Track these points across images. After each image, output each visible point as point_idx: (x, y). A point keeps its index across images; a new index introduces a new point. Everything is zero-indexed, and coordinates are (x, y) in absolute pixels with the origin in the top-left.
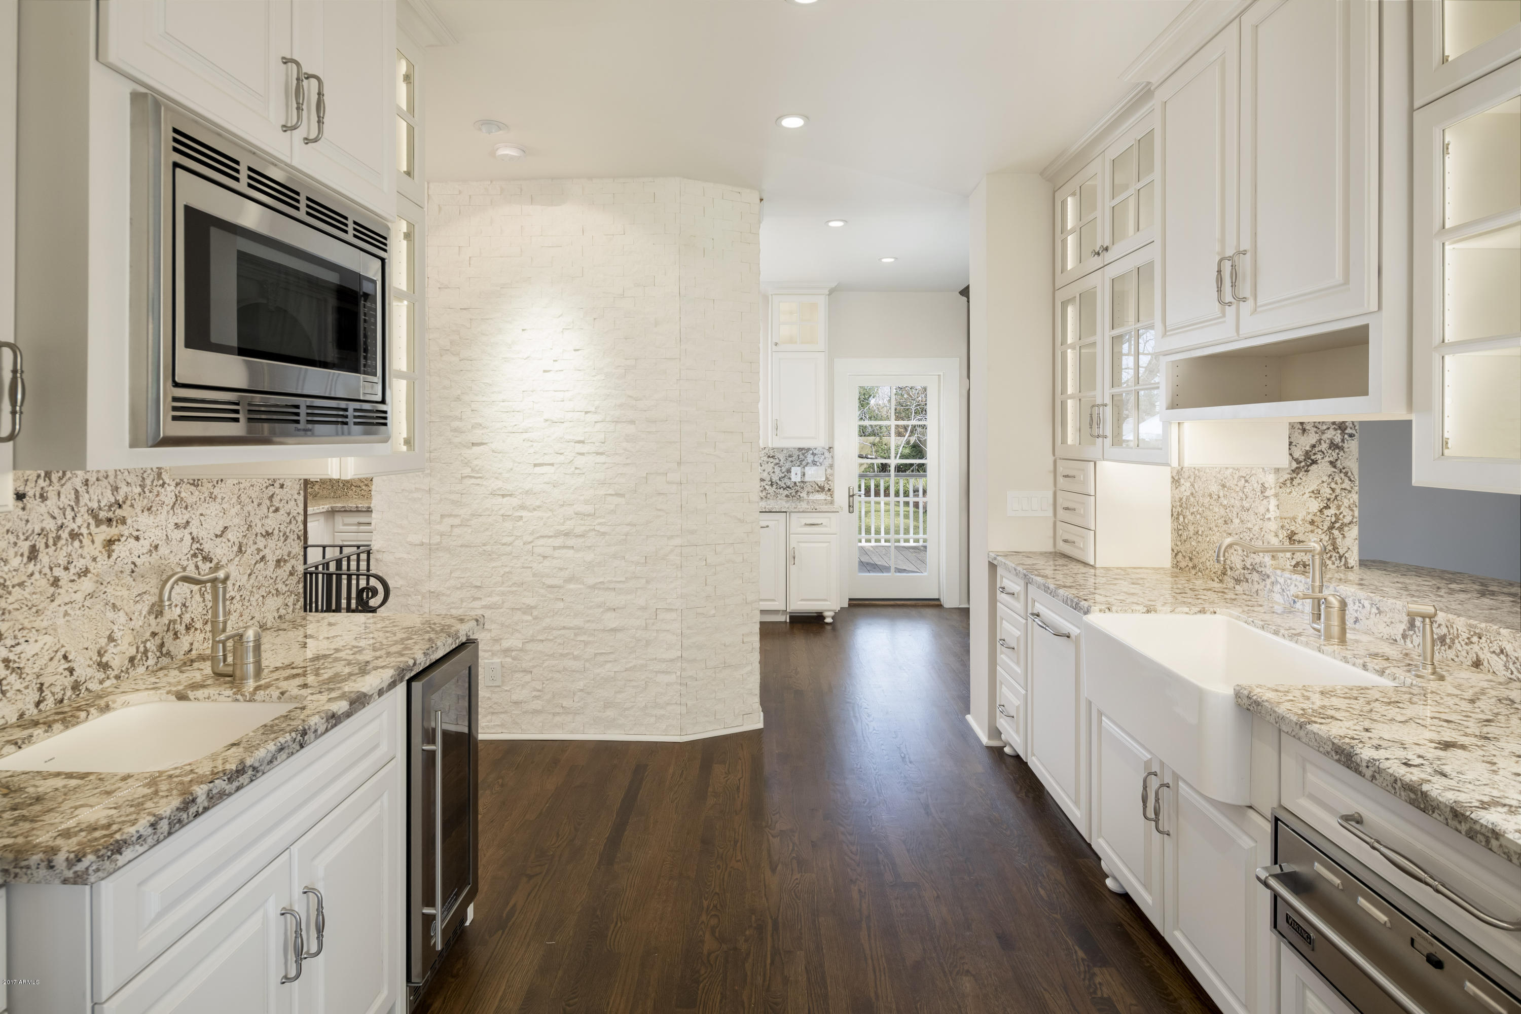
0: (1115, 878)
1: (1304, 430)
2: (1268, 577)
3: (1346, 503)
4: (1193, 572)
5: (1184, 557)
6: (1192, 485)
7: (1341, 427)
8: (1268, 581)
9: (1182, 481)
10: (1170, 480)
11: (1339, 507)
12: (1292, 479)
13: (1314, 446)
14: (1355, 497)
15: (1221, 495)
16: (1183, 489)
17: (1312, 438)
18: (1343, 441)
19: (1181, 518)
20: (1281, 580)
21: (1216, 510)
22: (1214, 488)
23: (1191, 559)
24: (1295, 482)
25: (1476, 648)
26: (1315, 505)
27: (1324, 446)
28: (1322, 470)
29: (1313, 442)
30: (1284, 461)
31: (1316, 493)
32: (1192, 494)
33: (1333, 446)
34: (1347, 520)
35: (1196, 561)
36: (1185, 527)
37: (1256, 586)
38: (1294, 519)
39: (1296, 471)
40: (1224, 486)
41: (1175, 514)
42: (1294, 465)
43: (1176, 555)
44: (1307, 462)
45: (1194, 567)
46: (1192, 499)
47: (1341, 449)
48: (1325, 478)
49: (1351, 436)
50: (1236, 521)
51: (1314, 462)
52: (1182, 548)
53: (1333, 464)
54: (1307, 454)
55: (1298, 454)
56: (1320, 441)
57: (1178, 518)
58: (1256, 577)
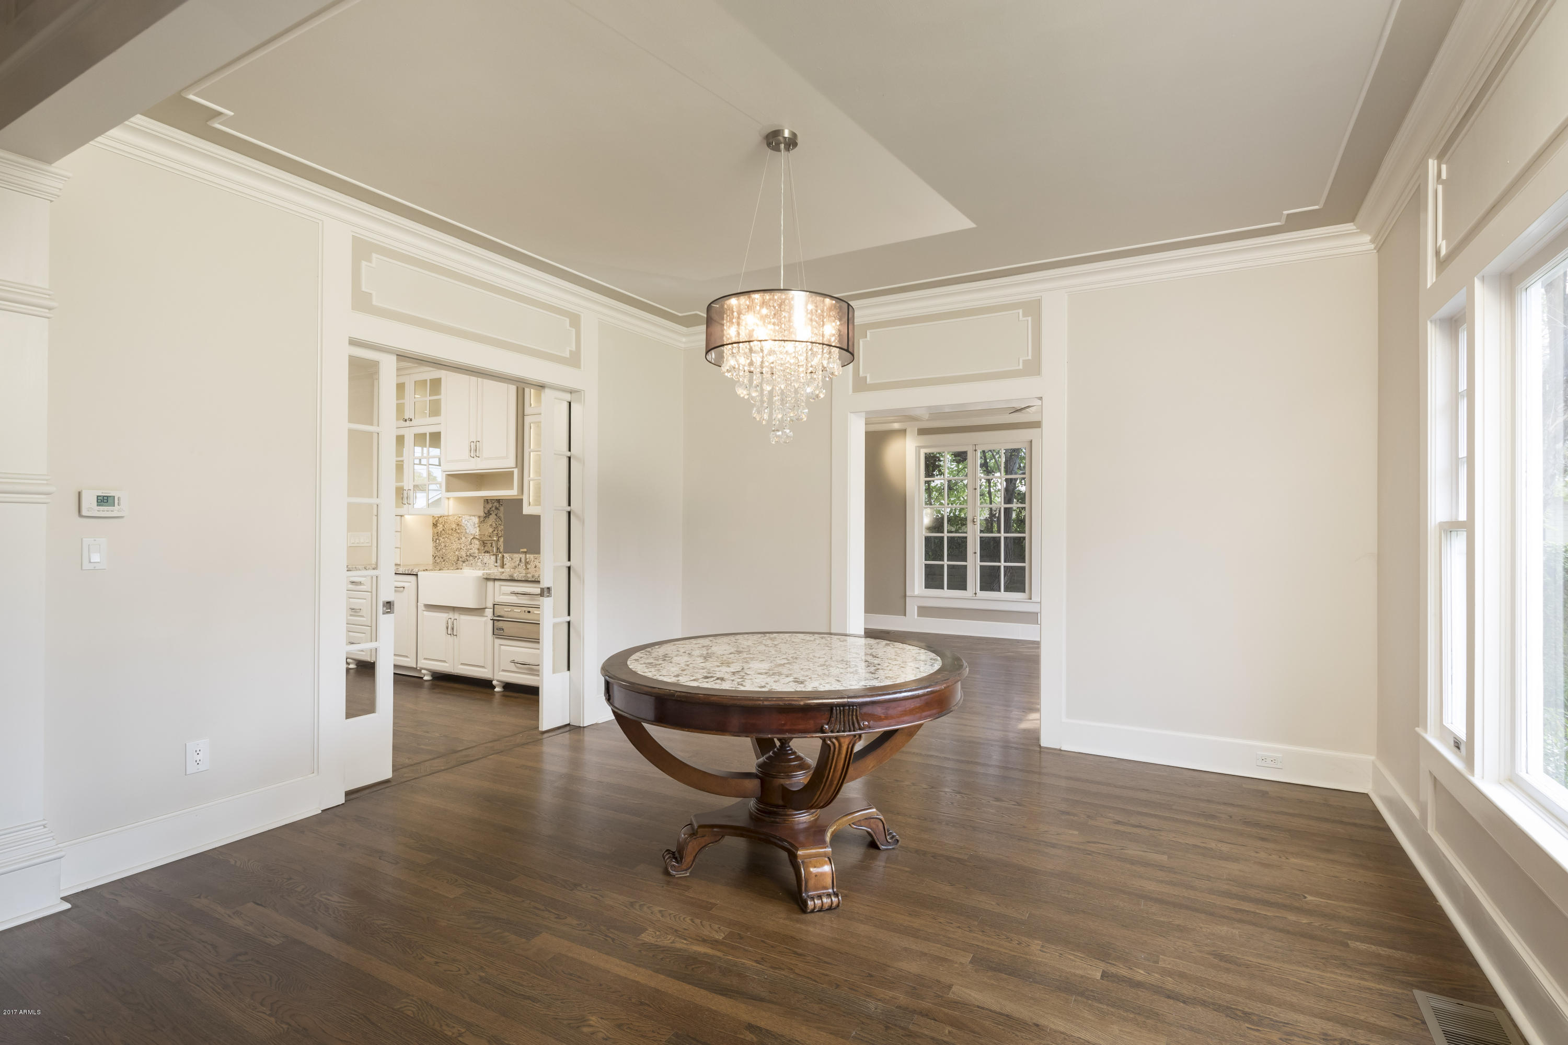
0: (425, 669)
1: (488, 502)
2: (476, 557)
3: (500, 529)
4: (444, 563)
5: (439, 557)
6: (444, 526)
7: (498, 501)
8: (476, 559)
9: (438, 525)
10: (432, 524)
11: (498, 531)
12: (484, 520)
13: (490, 508)
14: (502, 527)
15: (457, 528)
16: (438, 528)
17: (490, 505)
18: (499, 506)
19: (438, 541)
20: (481, 557)
21: (455, 535)
22: (454, 526)
23: (442, 558)
24: (485, 521)
25: (535, 562)
26: (491, 530)
27: (494, 508)
28: (493, 517)
29: (491, 507)
30: (482, 514)
31: (491, 525)
32: (443, 530)
33: (497, 509)
34: (500, 536)
35: (445, 558)
36: (440, 544)
37: (472, 562)
38: (484, 535)
39: (485, 517)
40: (458, 525)
41: (435, 540)
42: (485, 515)
43: (435, 557)
44: (488, 514)
45: (444, 561)
46: (443, 532)
47: (499, 509)
48: (494, 520)
49: (502, 505)
50: (464, 538)
51: (491, 514)
52: (438, 554)
53: (496, 515)
54: (489, 511)
55: (486, 511)
56: (492, 507)
57: (436, 541)
58: (471, 558)
